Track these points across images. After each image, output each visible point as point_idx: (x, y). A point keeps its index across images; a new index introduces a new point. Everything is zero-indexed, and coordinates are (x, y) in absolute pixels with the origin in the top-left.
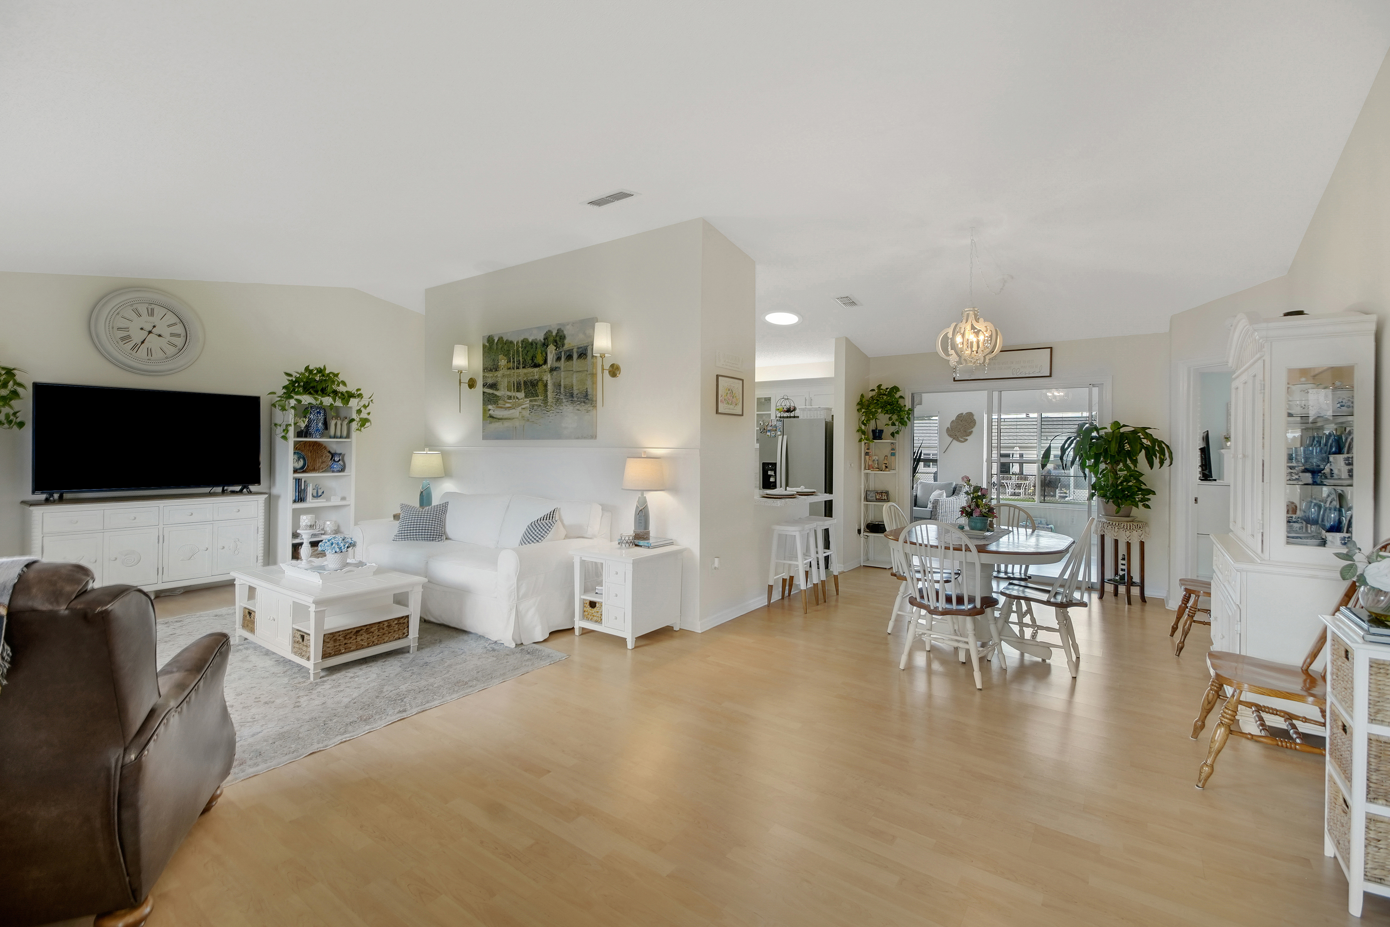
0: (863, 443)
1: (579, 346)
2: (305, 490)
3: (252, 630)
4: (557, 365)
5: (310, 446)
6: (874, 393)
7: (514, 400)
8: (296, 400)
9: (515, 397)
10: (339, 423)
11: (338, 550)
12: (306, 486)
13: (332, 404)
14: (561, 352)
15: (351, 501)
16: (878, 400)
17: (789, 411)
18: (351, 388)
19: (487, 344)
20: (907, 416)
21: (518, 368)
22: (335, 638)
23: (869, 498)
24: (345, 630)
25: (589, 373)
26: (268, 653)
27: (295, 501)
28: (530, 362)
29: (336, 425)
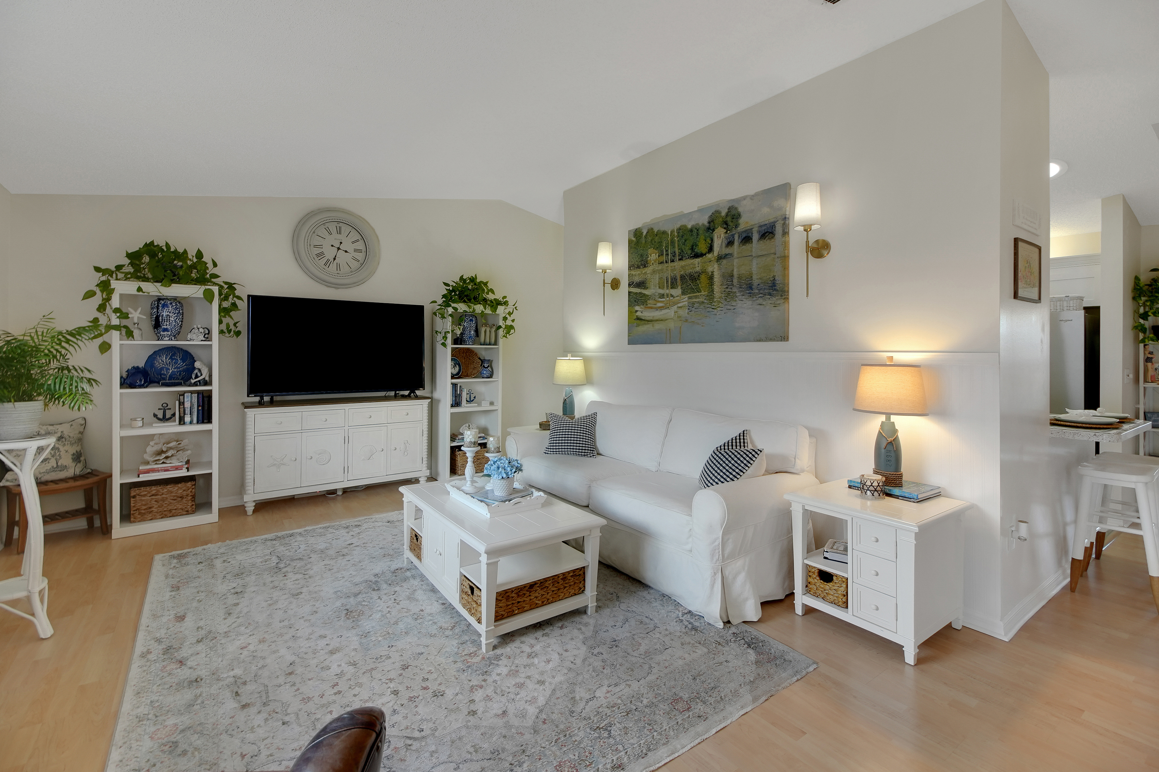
1: (762, 224)
2: (460, 395)
4: (728, 251)
5: (463, 352)
7: (668, 299)
8: (453, 308)
9: (669, 295)
10: (488, 330)
11: (504, 476)
12: (461, 391)
13: (483, 311)
14: (733, 236)
15: (498, 406)
18: (498, 296)
19: (634, 238)
21: (673, 261)
27: (453, 406)
28: (689, 252)
29: (485, 332)
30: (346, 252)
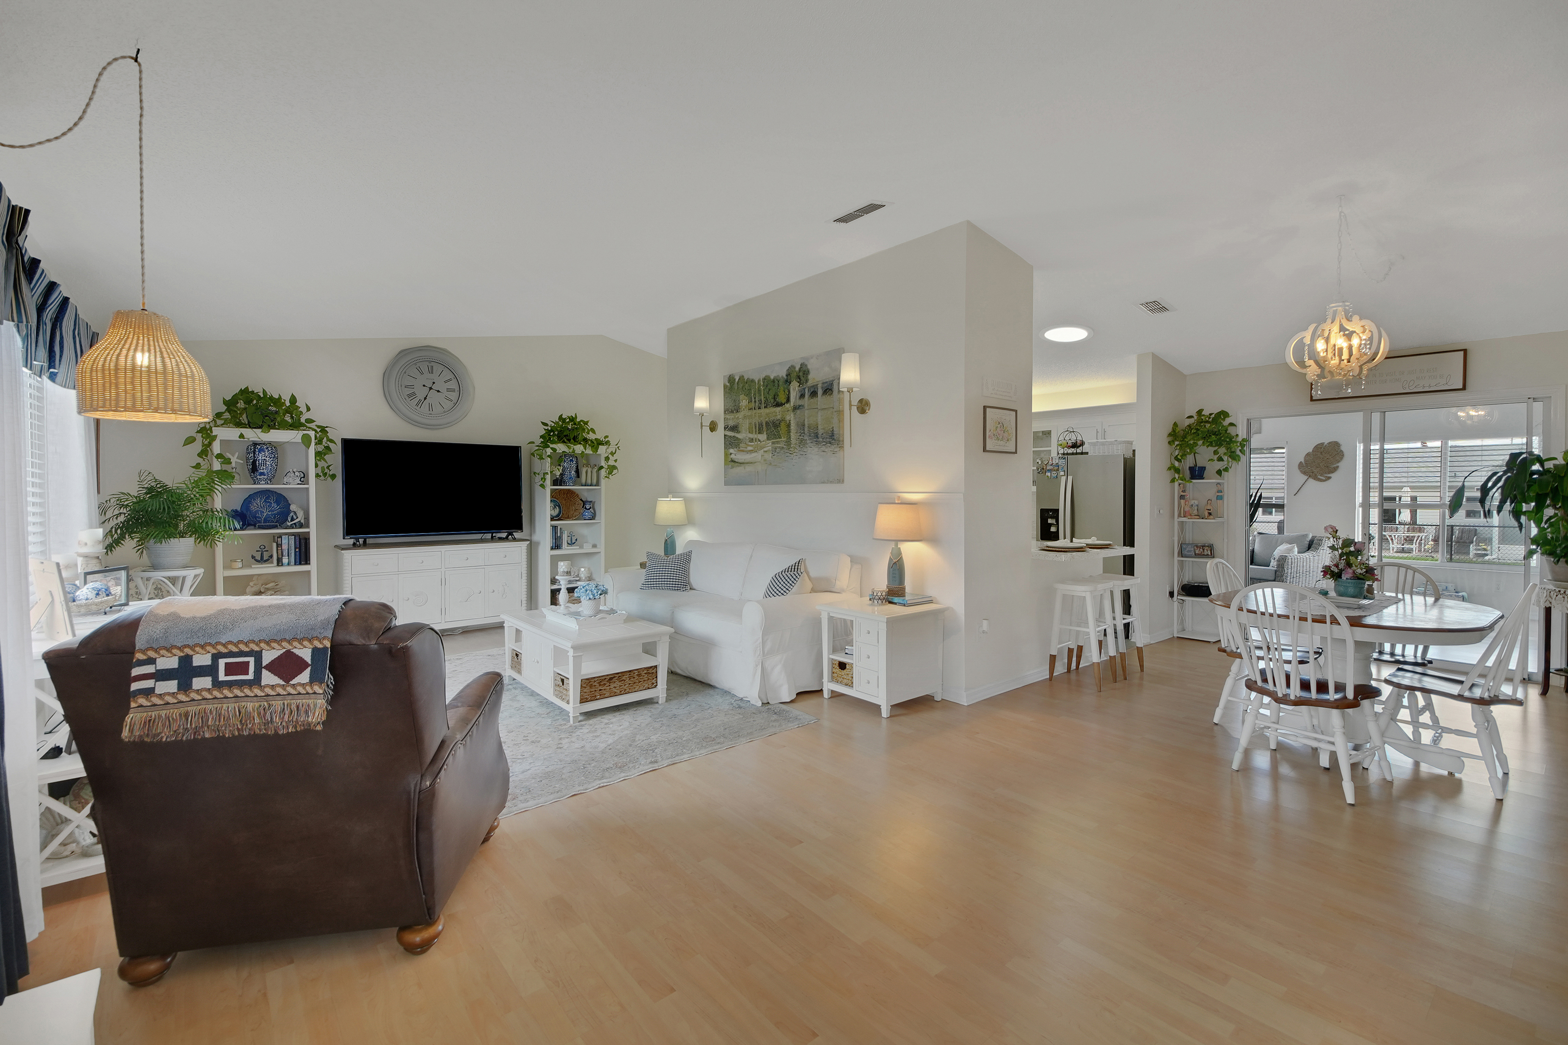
0: (1176, 484)
1: (824, 381)
2: (561, 537)
3: (519, 672)
4: (800, 402)
5: (564, 494)
6: (1191, 421)
8: (552, 448)
9: (757, 440)
10: (589, 470)
11: (591, 597)
12: (561, 533)
13: (583, 452)
14: (804, 389)
15: (601, 548)
16: (1198, 430)
17: (1075, 446)
18: (600, 436)
19: (728, 384)
20: (1240, 448)
21: (759, 408)
22: (591, 683)
23: (1185, 552)
24: (600, 677)
25: (835, 410)
26: (533, 694)
27: (552, 549)
28: (772, 401)
29: (587, 472)
30: (438, 391)
